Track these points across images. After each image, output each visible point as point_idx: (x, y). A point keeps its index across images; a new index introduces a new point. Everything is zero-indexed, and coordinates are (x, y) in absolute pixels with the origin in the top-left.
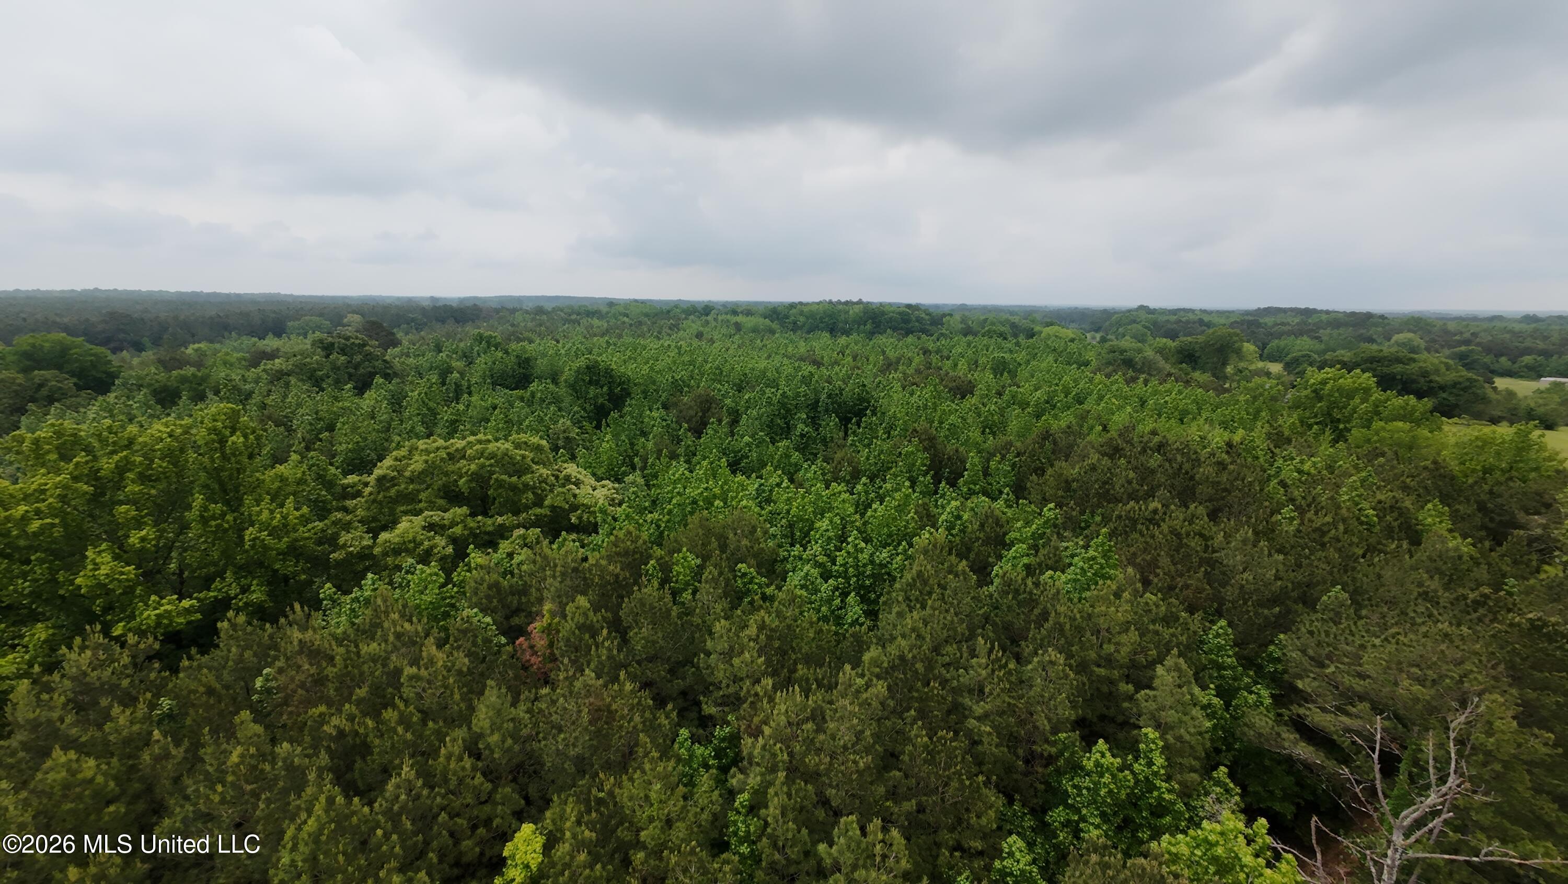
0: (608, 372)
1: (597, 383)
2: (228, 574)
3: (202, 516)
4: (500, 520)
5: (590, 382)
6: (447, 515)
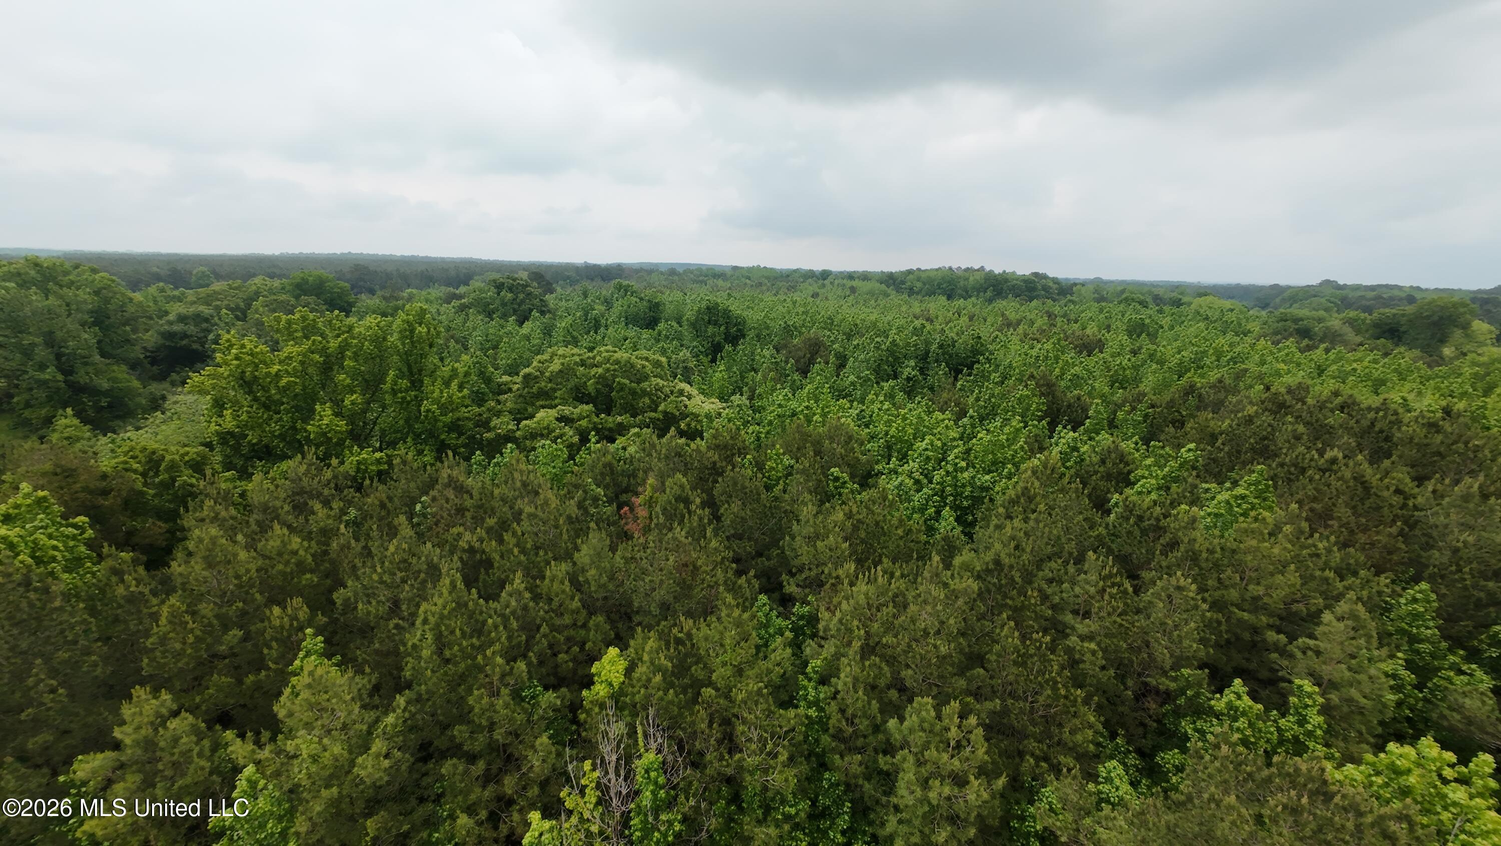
0: (727, 313)
1: (716, 323)
2: (409, 439)
3: (393, 389)
4: (619, 419)
5: (709, 322)
6: (577, 411)
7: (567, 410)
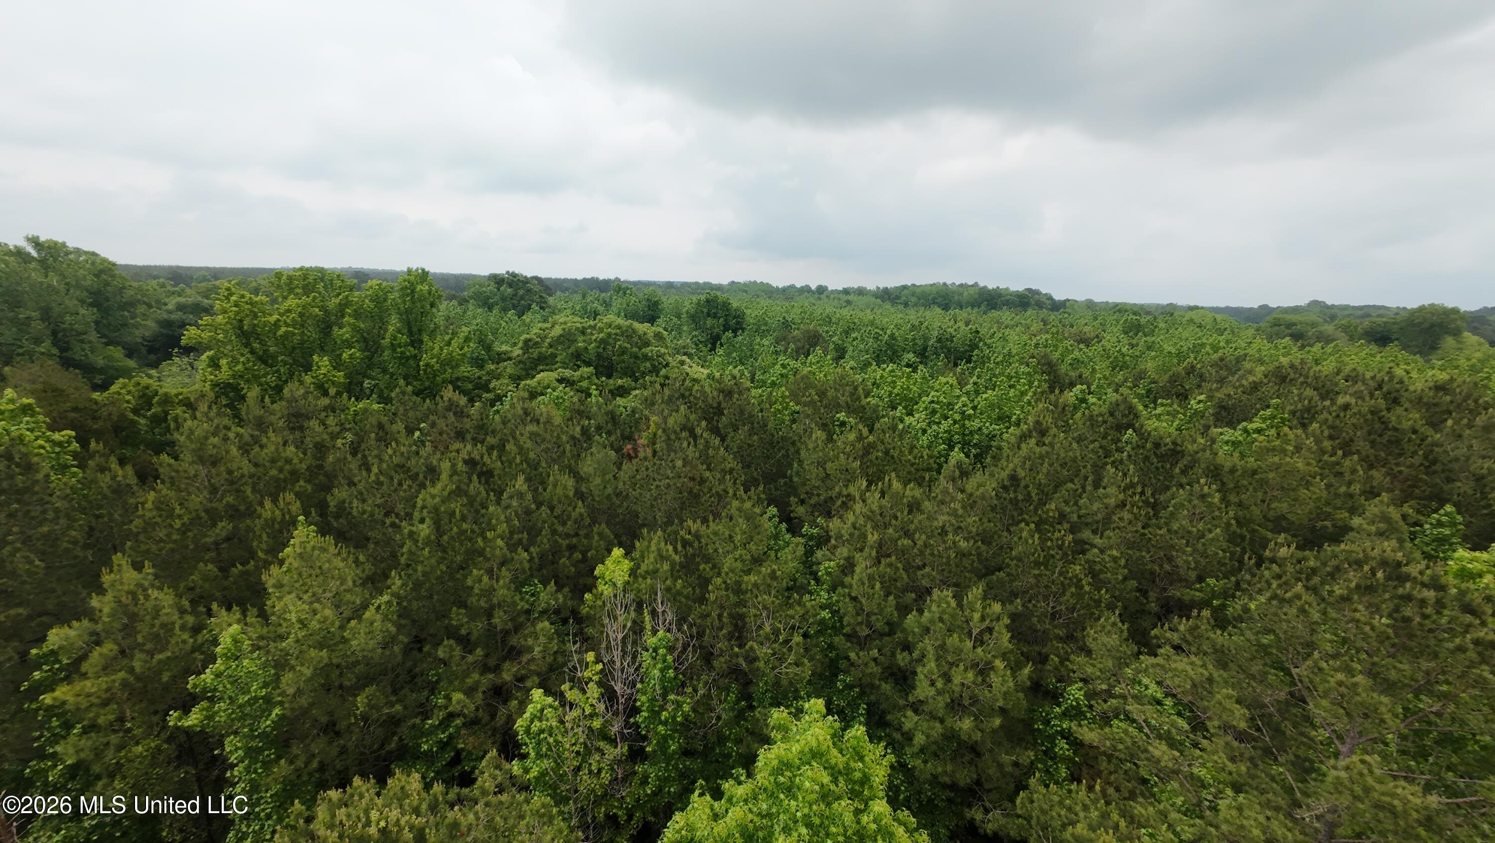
0: (726, 305)
1: (715, 316)
5: (709, 315)
7: (568, 373)
